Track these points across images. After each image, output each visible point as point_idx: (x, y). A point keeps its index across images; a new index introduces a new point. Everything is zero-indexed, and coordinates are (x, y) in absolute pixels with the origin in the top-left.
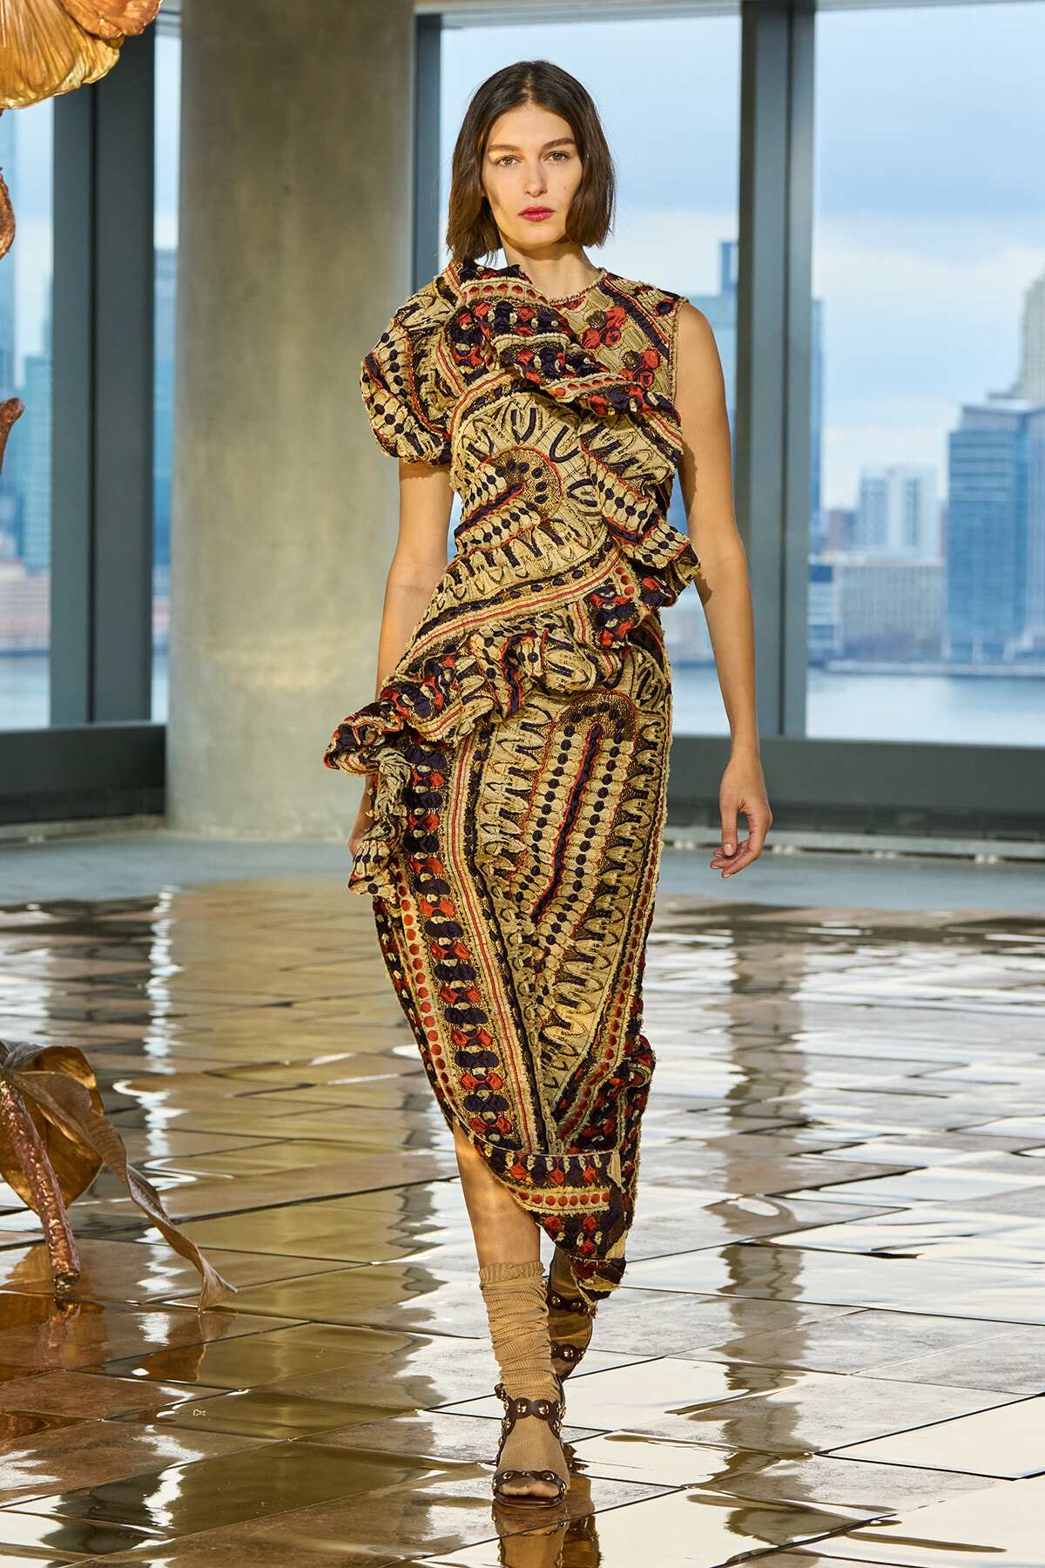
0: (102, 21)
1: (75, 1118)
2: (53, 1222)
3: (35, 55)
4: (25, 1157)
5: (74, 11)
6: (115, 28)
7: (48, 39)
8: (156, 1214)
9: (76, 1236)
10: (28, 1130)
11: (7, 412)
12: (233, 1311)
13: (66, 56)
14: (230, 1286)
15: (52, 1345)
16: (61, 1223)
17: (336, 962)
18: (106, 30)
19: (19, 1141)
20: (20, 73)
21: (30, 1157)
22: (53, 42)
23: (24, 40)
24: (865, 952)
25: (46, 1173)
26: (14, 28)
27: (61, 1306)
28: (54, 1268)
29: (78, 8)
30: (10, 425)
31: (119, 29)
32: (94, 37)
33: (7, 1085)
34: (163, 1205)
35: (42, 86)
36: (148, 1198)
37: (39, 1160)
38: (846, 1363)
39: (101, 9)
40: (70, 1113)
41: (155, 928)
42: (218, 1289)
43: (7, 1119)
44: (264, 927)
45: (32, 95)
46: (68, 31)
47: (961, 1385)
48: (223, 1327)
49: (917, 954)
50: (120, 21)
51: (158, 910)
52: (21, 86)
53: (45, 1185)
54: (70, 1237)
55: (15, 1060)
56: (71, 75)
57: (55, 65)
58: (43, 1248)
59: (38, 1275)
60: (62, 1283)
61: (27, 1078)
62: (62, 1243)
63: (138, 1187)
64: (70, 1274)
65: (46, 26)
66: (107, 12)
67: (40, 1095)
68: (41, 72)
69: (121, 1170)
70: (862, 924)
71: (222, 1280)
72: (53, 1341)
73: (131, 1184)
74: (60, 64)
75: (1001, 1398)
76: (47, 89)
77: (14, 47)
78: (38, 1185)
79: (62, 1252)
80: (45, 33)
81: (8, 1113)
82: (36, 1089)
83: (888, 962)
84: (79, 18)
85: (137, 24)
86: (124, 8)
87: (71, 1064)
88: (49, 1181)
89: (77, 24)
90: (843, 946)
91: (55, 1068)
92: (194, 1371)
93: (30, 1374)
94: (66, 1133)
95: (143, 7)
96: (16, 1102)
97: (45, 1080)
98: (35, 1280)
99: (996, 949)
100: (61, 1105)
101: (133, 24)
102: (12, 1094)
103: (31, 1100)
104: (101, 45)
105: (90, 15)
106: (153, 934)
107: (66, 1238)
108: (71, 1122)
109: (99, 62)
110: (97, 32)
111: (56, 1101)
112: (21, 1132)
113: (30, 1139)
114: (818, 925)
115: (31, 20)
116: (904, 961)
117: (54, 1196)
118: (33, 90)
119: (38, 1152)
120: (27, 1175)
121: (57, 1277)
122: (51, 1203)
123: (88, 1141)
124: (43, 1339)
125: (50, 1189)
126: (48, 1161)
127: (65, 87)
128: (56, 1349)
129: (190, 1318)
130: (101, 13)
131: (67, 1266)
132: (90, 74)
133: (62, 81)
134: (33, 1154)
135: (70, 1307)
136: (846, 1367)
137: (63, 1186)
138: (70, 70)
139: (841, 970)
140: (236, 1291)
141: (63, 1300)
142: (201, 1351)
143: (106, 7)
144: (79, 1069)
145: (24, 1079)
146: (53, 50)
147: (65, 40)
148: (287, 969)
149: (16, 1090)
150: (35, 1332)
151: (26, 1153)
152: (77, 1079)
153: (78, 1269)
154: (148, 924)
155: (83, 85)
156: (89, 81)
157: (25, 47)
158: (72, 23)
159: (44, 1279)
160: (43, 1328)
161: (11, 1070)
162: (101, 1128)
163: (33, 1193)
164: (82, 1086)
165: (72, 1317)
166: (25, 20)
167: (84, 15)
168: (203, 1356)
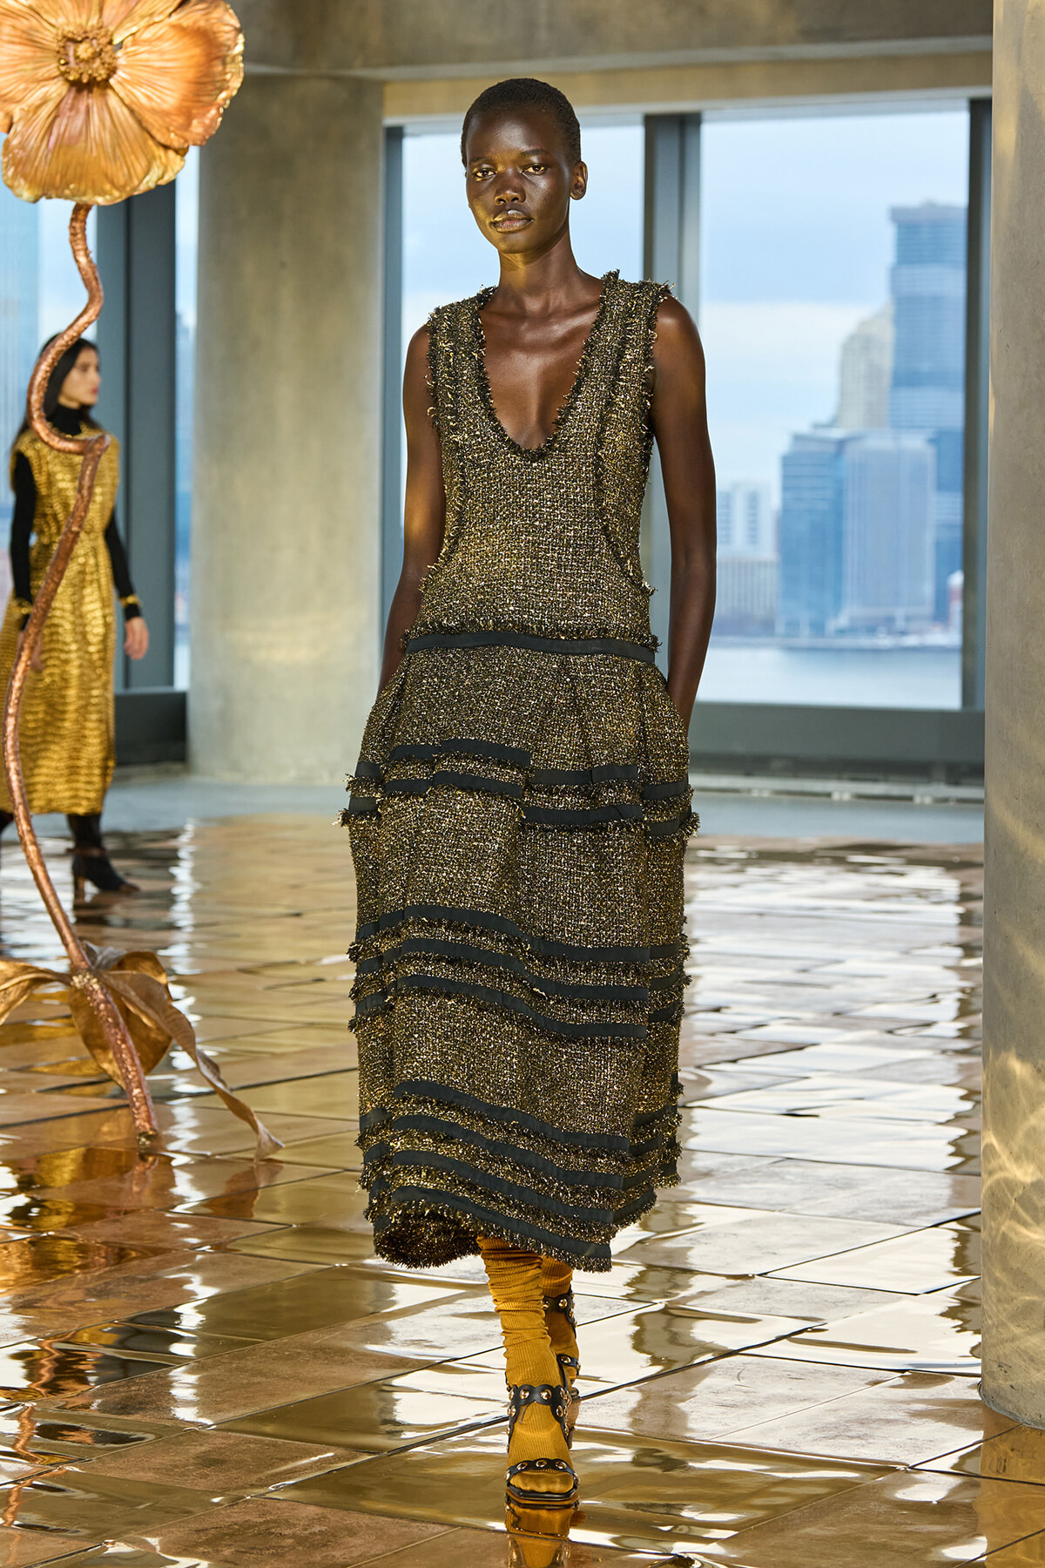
0: (172, 135)
1: (152, 1008)
2: (136, 1091)
3: (118, 163)
4: (112, 1039)
5: (150, 128)
6: (182, 141)
7: (129, 149)
8: (220, 1085)
9: (154, 1102)
10: (115, 1018)
11: (97, 446)
12: (281, 1162)
13: (144, 163)
14: (280, 1142)
15: (135, 1189)
16: (142, 1092)
17: (333, 880)
18: (176, 143)
19: (109, 1027)
20: (106, 175)
21: (117, 1039)
22: (133, 152)
23: (110, 150)
24: (753, 871)
25: (130, 1052)
26: (101, 140)
27: (143, 1158)
28: (137, 1128)
29: (153, 126)
30: (99, 456)
31: (186, 141)
32: (166, 147)
33: (98, 982)
34: (222, 1077)
35: (124, 186)
36: (212, 1072)
37: (124, 1041)
38: (773, 1202)
39: (171, 125)
40: (149, 1004)
41: (182, 854)
42: (269, 1144)
43: (99, 1011)
44: (273, 852)
45: (116, 194)
46: (145, 142)
47: (867, 1219)
48: (273, 1174)
49: (794, 873)
50: (187, 135)
51: (184, 839)
52: (108, 187)
53: (129, 1061)
54: (150, 1102)
55: (104, 962)
56: (147, 178)
57: (135, 171)
58: (125, 1111)
59: (119, 1133)
60: (143, 1140)
61: (115, 977)
62: (143, 1108)
63: (205, 1063)
64: (151, 1133)
65: (127, 138)
66: (177, 128)
67: (125, 990)
68: (124, 175)
69: (192, 1050)
70: (749, 848)
71: (273, 1138)
72: (137, 1184)
73: (200, 1061)
74: (139, 170)
75: (900, 1229)
76: (128, 189)
77: (102, 155)
78: (123, 1061)
79: (144, 1115)
80: (126, 143)
81: (99, 1004)
82: (120, 986)
83: (771, 879)
84: (154, 132)
85: (201, 137)
86: (189, 124)
87: (147, 965)
88: (133, 1059)
89: (153, 137)
90: (735, 866)
91: (135, 968)
92: (253, 1210)
93: (118, 1213)
94: (145, 1020)
95: (204, 124)
96: (105, 995)
97: (128, 978)
98: (119, 1138)
99: (857, 868)
100: (142, 998)
101: (198, 137)
102: (102, 989)
103: (117, 995)
104: (171, 154)
105: (164, 130)
106: (178, 859)
107: (146, 1104)
108: (150, 1012)
109: (169, 169)
110: (168, 143)
111: (138, 994)
112: (110, 1020)
113: (117, 1025)
114: (713, 850)
115: (116, 134)
116: (785, 878)
117: (136, 1071)
118: (118, 189)
119: (123, 1035)
120: (115, 1054)
121: (141, 1135)
122: (134, 1076)
123: (163, 1026)
124: (126, 1186)
125: (134, 1065)
126: (131, 1042)
127: (143, 188)
128: (139, 1193)
129: (246, 1167)
130: (172, 128)
131: (147, 1126)
132: (162, 177)
133: (141, 182)
134: (119, 1037)
135: (151, 1159)
136: (773, 1205)
137: (142, 1062)
138: (147, 173)
139: (735, 886)
140: (284, 1145)
141: (145, 1154)
142: (257, 1194)
143: (175, 124)
144: (153, 969)
145: (112, 977)
146: (133, 157)
147: (142, 150)
148: (295, 887)
149: (106, 986)
150: (122, 1180)
151: (114, 1035)
152: (153, 977)
153: (156, 1128)
154: (175, 850)
155: (158, 187)
156: (162, 182)
157: (111, 155)
158: (148, 136)
159: (125, 1136)
160: (126, 1176)
161: (101, 971)
162: (174, 1017)
163: (120, 1068)
164: (159, 984)
165: (153, 1167)
166: (111, 135)
167: (158, 130)
168: (258, 1198)
